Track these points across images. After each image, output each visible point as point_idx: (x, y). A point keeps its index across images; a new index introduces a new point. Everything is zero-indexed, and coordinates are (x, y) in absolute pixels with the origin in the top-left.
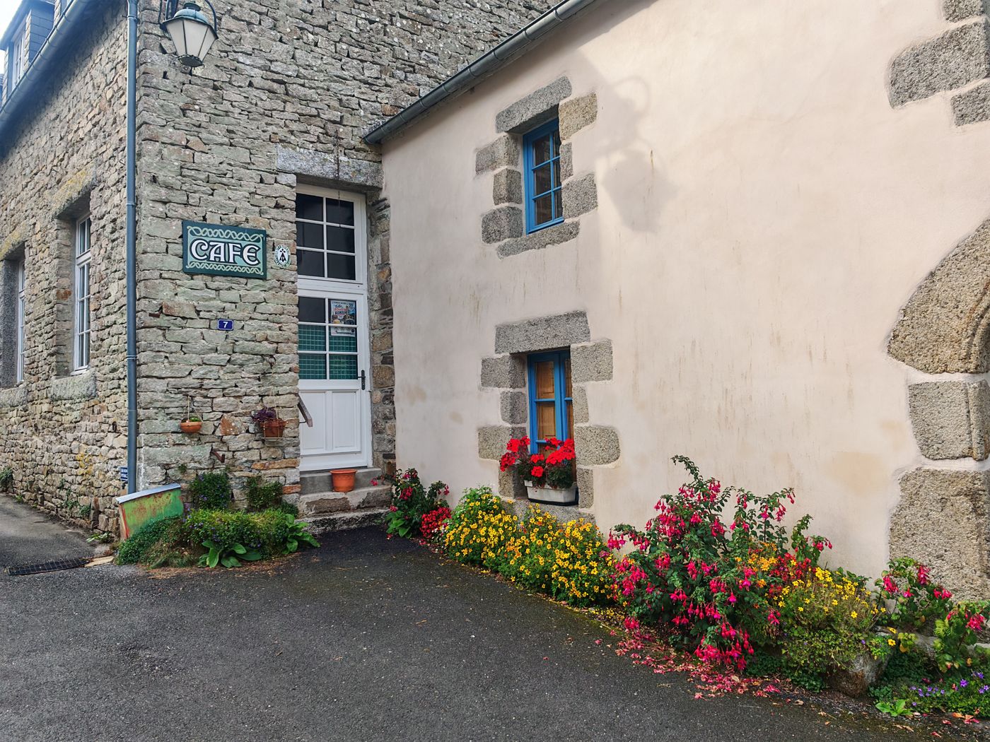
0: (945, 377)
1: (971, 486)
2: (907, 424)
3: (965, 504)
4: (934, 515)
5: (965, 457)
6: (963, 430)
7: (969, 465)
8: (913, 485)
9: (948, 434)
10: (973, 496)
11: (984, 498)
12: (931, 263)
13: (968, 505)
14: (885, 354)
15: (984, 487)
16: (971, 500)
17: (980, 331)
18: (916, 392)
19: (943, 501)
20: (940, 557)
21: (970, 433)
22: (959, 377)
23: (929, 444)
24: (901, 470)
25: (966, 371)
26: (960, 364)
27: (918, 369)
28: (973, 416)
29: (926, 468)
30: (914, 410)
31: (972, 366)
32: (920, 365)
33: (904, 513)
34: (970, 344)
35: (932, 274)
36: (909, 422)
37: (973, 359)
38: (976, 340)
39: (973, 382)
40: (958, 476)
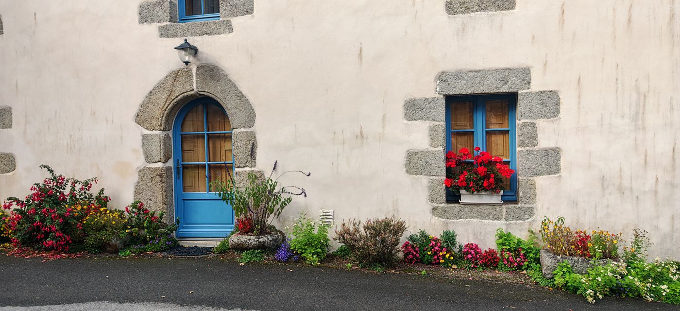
0: (154, 132)
1: (160, 172)
2: (141, 150)
3: (158, 179)
4: (149, 184)
5: (159, 162)
6: (159, 151)
7: (160, 165)
8: (142, 172)
9: (154, 154)
10: (161, 176)
11: (165, 176)
12: (150, 89)
13: (160, 179)
14: (134, 122)
15: (164, 173)
16: (160, 178)
17: (165, 115)
18: (144, 137)
19: (152, 178)
20: (150, 200)
21: (161, 153)
22: (158, 132)
23: (148, 158)
24: (139, 168)
25: (160, 130)
26: (158, 127)
27: (145, 128)
28: (162, 146)
29: (147, 166)
30: (143, 145)
31: (162, 128)
32: (145, 127)
33: (139, 184)
34: (162, 120)
35: (151, 92)
36: (142, 149)
37: (162, 126)
38: (164, 119)
39: (163, 134)
40: (157, 169)
